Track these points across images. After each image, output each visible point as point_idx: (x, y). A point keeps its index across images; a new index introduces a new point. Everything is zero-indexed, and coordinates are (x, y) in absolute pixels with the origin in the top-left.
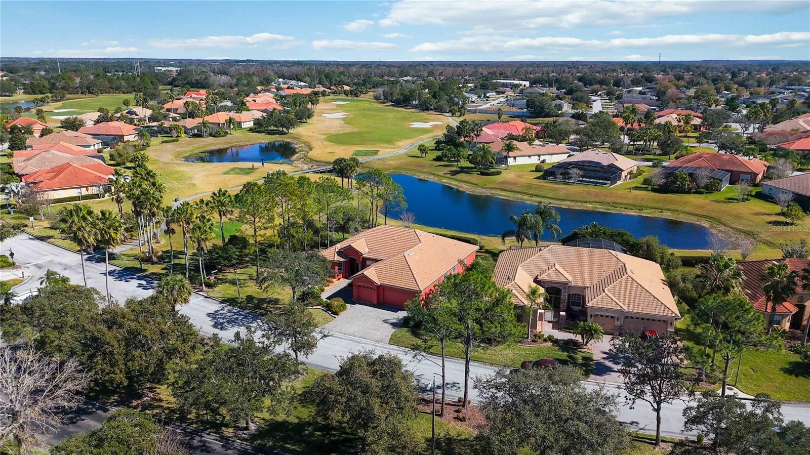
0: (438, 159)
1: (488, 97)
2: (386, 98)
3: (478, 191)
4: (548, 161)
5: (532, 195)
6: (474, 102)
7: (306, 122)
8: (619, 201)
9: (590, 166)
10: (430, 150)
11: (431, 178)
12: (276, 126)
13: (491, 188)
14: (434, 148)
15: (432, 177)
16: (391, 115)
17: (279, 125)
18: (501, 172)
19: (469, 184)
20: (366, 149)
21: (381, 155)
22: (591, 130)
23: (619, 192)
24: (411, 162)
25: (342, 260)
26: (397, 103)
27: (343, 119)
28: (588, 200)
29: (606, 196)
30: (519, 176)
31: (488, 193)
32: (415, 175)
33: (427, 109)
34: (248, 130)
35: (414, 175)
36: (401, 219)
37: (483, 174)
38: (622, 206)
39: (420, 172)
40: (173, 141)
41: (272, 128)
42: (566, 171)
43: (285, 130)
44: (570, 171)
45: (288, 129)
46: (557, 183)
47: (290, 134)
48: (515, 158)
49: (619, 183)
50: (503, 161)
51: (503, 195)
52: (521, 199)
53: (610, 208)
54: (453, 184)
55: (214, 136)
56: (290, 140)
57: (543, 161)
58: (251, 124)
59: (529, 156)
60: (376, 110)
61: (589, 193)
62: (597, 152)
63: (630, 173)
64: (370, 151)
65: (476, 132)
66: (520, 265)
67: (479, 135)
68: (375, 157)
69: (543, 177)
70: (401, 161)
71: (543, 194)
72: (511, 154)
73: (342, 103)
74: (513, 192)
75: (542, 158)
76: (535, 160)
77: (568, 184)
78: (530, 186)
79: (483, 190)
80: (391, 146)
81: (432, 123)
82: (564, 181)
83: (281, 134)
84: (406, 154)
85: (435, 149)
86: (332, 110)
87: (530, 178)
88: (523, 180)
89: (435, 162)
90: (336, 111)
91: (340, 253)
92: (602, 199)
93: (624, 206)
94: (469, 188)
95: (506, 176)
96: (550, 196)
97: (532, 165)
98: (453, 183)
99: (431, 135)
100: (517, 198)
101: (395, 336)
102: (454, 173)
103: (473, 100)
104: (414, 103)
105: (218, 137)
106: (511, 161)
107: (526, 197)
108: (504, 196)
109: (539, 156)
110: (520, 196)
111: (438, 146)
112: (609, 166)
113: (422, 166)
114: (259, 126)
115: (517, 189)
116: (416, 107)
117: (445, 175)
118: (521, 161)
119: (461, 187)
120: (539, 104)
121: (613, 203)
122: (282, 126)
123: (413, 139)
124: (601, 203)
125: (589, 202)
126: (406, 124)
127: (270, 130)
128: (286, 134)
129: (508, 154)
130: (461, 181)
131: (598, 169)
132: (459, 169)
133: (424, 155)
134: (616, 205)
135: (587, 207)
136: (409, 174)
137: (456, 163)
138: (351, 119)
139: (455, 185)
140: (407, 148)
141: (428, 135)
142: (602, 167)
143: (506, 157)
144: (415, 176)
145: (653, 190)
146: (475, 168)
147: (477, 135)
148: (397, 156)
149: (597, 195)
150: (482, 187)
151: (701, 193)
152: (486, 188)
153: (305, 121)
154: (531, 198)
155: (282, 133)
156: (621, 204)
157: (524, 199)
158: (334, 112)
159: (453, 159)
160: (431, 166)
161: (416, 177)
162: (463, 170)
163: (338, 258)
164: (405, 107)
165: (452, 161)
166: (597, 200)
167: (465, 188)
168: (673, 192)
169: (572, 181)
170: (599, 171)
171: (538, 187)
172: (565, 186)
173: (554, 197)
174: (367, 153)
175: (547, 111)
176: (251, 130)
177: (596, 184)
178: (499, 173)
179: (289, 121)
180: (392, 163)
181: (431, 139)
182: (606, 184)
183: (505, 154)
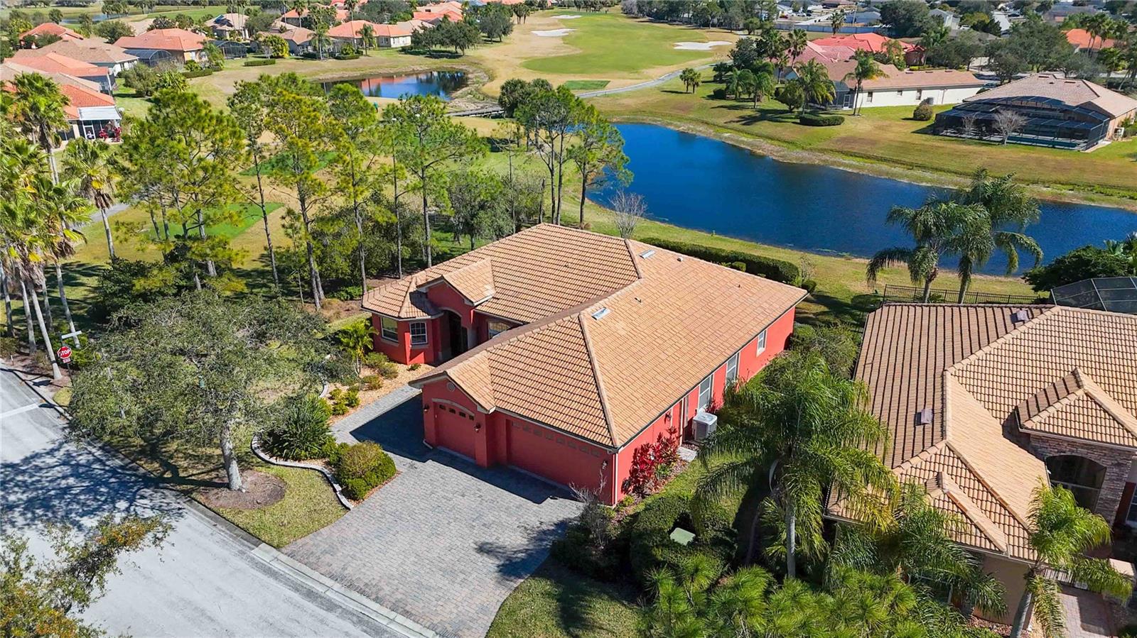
0: (718, 95)
1: (810, 11)
2: (640, 10)
3: (794, 156)
4: (937, 101)
5: (912, 166)
6: (786, 17)
7: (501, 41)
8: (1115, 181)
9: (1036, 108)
10: (703, 82)
11: (701, 131)
12: (442, 44)
13: (823, 151)
14: (712, 79)
15: (702, 128)
16: (645, 33)
17: (448, 41)
18: (843, 119)
19: (776, 143)
20: (588, 79)
21: (609, 89)
22: (1021, 45)
23: (1110, 162)
24: (664, 101)
25: (420, 315)
26: (658, 17)
27: (563, 38)
28: (1043, 178)
29: (1082, 170)
30: (880, 128)
31: (816, 159)
32: (671, 124)
33: (706, 24)
34: (400, 51)
35: (668, 124)
36: (613, 208)
37: (805, 122)
38: (1122, 193)
39: (680, 119)
40: (265, 63)
41: (438, 48)
42: (986, 116)
43: (459, 51)
44: (996, 116)
45: (462, 47)
46: (964, 142)
47: (464, 58)
48: (870, 94)
49: (1103, 143)
50: (847, 98)
51: (849, 164)
52: (887, 174)
53: (1095, 197)
54: (743, 142)
55: (338, 58)
56: (463, 67)
57: (928, 101)
58: (408, 42)
59: (900, 91)
60: (622, 26)
61: (1040, 162)
62: (1053, 80)
63: (1125, 124)
64: (593, 83)
65: (792, 49)
66: (951, 370)
67: (798, 54)
68: (600, 92)
69: (934, 130)
70: (647, 99)
71: (937, 163)
72: (866, 83)
73: (569, 17)
74: (868, 157)
75: (926, 94)
76: (910, 100)
77: (990, 143)
78: (905, 147)
79: (805, 154)
80: (636, 75)
81: (712, 43)
82: (981, 139)
83: (450, 57)
84: (658, 88)
85: (714, 81)
86: (548, 25)
87: (906, 131)
88: (890, 136)
89: (710, 101)
90: (555, 27)
91: (418, 298)
92: (1072, 176)
93: (1130, 193)
94: (776, 149)
95: (852, 127)
96: (952, 168)
97: (906, 108)
98: (745, 140)
99: (710, 59)
100: (881, 173)
101: (511, 613)
102: (750, 121)
103: (785, 14)
104: (686, 15)
105: (344, 59)
106: (862, 100)
107: (898, 170)
108: (850, 166)
109: (920, 90)
110: (884, 167)
111: (720, 76)
112: (1081, 107)
113: (687, 108)
114: (419, 45)
115: (879, 153)
116: (688, 22)
117: (730, 125)
118: (881, 100)
119: (759, 147)
120: (904, 12)
121: (1101, 186)
122: (453, 42)
123: (675, 66)
124: (1073, 185)
125: (1044, 182)
126: (667, 44)
127: (434, 51)
128: (460, 56)
129: (859, 82)
130: (760, 136)
131: (1057, 113)
132: (758, 114)
133: (691, 89)
134: (1109, 191)
135: (1039, 193)
136: (659, 121)
137: (753, 104)
138: (578, 37)
139: (748, 144)
140: (663, 80)
141: (703, 60)
142: (1066, 110)
143: (852, 92)
144: (669, 127)
146: (791, 111)
147: (795, 54)
148: (639, 91)
149: (1060, 168)
150: (803, 148)
152: (811, 150)
153: (498, 39)
154: (909, 172)
155: (454, 56)
156: (1118, 187)
157: (893, 174)
158: (551, 27)
159: (746, 96)
160: (702, 107)
161: (672, 127)
162: (765, 115)
163: (411, 312)
164: (671, 22)
165: (744, 100)
166: (1063, 178)
167: (767, 149)
169: (996, 138)
170: (1058, 119)
171: (923, 150)
172: (984, 148)
173: (960, 170)
174: (585, 86)
175: (918, 24)
176: (404, 50)
177: (1053, 145)
178: (837, 121)
179: (465, 35)
180: (631, 102)
181: (708, 66)
182: (1074, 145)
183: (851, 84)
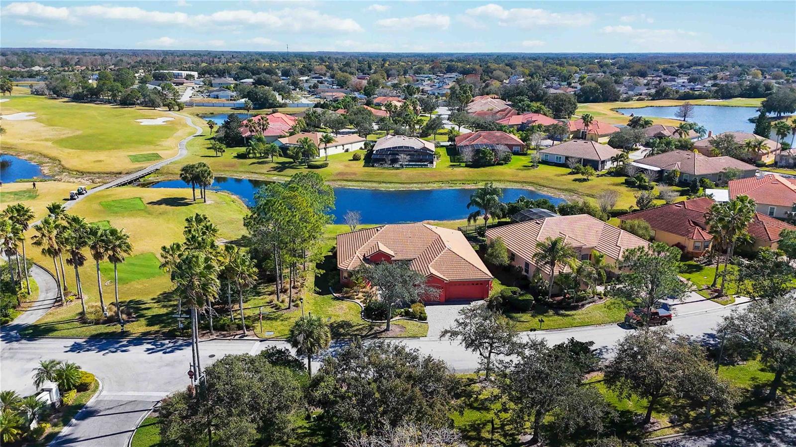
0: (239, 156)
4: (350, 150)
8: (452, 178)
18: (328, 164)
20: (136, 153)
21: (168, 158)
24: (214, 162)
30: (346, 166)
32: (233, 175)
37: (311, 167)
42: (394, 157)
44: (399, 157)
46: (388, 169)
49: (436, 162)
53: (452, 185)
57: (347, 150)
59: (336, 146)
62: (404, 138)
64: (147, 155)
69: (369, 165)
71: (387, 179)
74: (358, 181)
75: (346, 147)
76: (340, 150)
81: (161, 119)
82: (393, 167)
84: (195, 155)
87: (360, 167)
91: (367, 261)
92: (438, 178)
93: (462, 182)
99: (182, 132)
102: (280, 169)
108: (354, 186)
109: (343, 145)
110: (369, 184)
112: (422, 149)
117: (269, 173)
121: (450, 181)
123: (172, 138)
124: (441, 182)
126: (133, 122)
129: (326, 145)
132: (280, 165)
133: (220, 154)
134: (455, 182)
140: (182, 148)
142: (417, 150)
145: (467, 166)
146: (296, 162)
147: (264, 130)
148: (189, 158)
151: (502, 164)
157: (376, 187)
160: (243, 165)
162: (285, 165)
166: (435, 180)
168: (484, 166)
169: (399, 166)
170: (414, 155)
172: (398, 171)
174: (147, 158)
178: (325, 165)
181: (191, 137)
182: (427, 165)
183: (322, 146)
